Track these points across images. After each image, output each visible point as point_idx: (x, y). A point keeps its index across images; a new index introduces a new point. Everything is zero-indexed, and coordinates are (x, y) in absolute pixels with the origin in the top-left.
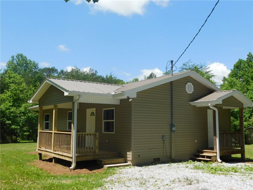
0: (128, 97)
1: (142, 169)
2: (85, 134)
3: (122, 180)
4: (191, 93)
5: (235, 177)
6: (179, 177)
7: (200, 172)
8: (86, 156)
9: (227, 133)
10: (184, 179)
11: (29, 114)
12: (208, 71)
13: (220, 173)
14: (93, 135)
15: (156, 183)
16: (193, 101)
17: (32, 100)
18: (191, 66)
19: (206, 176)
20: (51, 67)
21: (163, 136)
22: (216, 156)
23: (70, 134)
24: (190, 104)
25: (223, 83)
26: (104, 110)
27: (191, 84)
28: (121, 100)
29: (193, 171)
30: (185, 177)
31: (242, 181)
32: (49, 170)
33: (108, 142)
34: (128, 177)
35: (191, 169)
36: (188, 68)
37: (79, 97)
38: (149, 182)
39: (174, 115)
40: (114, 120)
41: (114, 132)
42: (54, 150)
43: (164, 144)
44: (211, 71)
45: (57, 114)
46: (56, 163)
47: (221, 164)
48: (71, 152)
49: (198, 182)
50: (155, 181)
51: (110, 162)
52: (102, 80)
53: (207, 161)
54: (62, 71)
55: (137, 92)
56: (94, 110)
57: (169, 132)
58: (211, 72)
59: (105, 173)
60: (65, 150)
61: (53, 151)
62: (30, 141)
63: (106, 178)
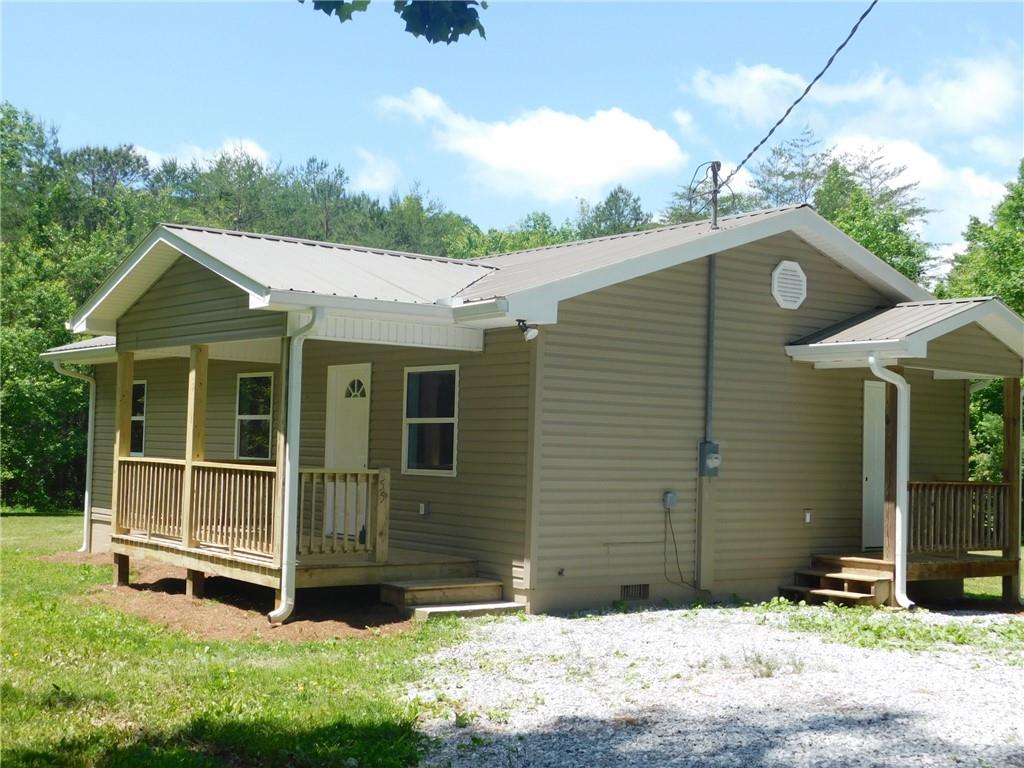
0: (523, 321)
1: (574, 627)
2: (323, 474)
3: (496, 661)
4: (795, 306)
5: (954, 659)
6: (729, 654)
7: (814, 640)
8: (335, 567)
9: (944, 486)
10: (746, 660)
11: (22, 377)
12: (894, 188)
13: (894, 646)
14: (367, 481)
15: (632, 671)
16: (804, 340)
17: (87, 319)
18: (812, 161)
19: (836, 654)
20: (112, 147)
21: (667, 493)
22: (889, 581)
23: (272, 475)
24: (789, 354)
25: (970, 248)
26: (409, 374)
27: (795, 266)
28: (488, 334)
29: (785, 635)
30: (749, 654)
31: (973, 671)
32: (179, 621)
33: (428, 513)
34: (519, 651)
35: (780, 627)
36: (797, 170)
37: (311, 316)
38: (604, 667)
39: (715, 404)
40: (454, 420)
41: (455, 467)
42: (194, 543)
43: (669, 526)
44: (909, 186)
45: (205, 384)
46: (200, 597)
47: (909, 615)
48: (275, 548)
49: (798, 668)
50: (629, 664)
51: (438, 595)
52: (372, 218)
53: (850, 603)
54: (170, 169)
55: (559, 302)
56: (362, 371)
57: (695, 475)
58: (910, 194)
59: (421, 638)
60: (247, 541)
61: (189, 546)
62: (19, 509)
63: (429, 652)
